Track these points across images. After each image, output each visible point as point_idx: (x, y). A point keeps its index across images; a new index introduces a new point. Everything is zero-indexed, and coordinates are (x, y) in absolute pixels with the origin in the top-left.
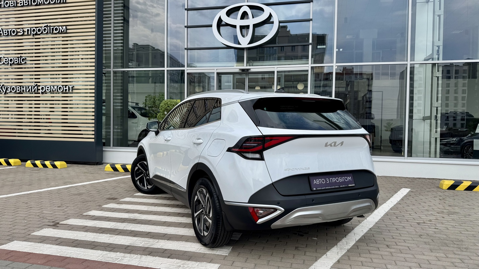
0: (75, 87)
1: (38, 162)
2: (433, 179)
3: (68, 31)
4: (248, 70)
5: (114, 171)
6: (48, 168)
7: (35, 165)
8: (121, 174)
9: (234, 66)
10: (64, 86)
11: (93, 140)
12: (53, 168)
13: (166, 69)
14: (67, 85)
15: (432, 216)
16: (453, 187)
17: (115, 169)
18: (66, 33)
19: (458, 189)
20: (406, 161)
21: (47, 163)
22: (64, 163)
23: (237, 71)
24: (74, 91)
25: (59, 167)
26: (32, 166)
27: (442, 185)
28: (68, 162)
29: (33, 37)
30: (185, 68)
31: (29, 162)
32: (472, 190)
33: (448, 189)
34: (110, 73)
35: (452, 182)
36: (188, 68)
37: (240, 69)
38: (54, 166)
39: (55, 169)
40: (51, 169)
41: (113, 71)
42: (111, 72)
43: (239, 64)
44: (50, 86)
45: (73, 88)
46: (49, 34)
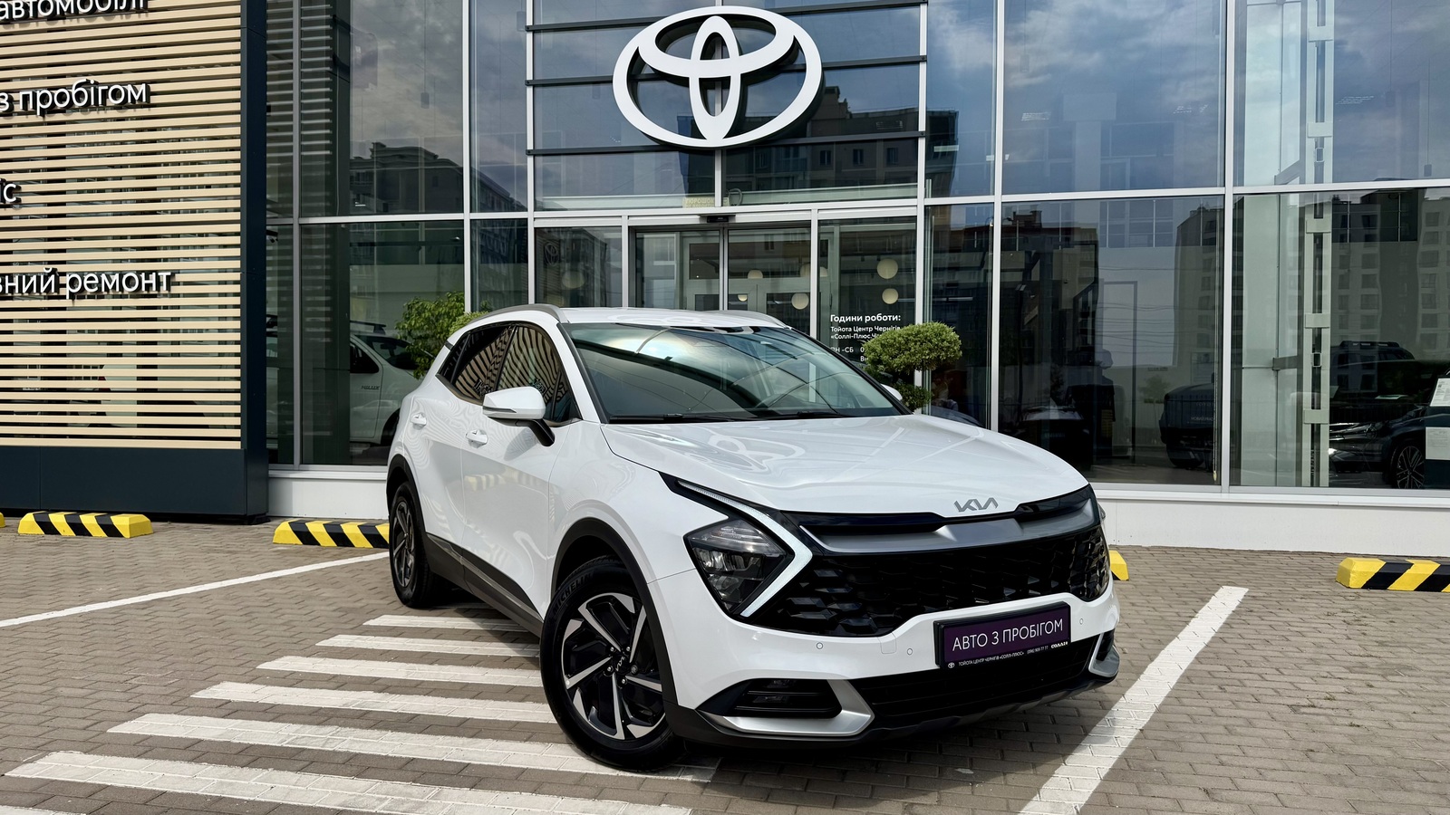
0: (178, 278)
1: (58, 519)
2: (1313, 553)
3: (154, 100)
4: (727, 217)
5: (304, 543)
6: (90, 535)
7: (49, 528)
8: (326, 555)
9: (680, 207)
10: (143, 275)
11: (237, 445)
12: (108, 535)
13: (467, 216)
14: (151, 272)
15: (1334, 681)
16: (1382, 580)
17: (307, 538)
18: (149, 105)
19: (1395, 586)
20: (1225, 497)
21: (89, 520)
22: (143, 519)
23: (695, 220)
24: (175, 290)
25: (126, 533)
26: (39, 531)
27: (1346, 574)
28: (154, 517)
29: (40, 119)
30: (529, 214)
31: (29, 517)
32: (1439, 590)
33: (1364, 587)
34: (291, 232)
35: (1377, 566)
36: (539, 214)
37: (702, 216)
38: (111, 531)
39: (114, 540)
40: (101, 538)
41: (300, 225)
42: (292, 230)
43: (699, 199)
44: (99, 274)
45: (172, 280)
46: (93, 109)
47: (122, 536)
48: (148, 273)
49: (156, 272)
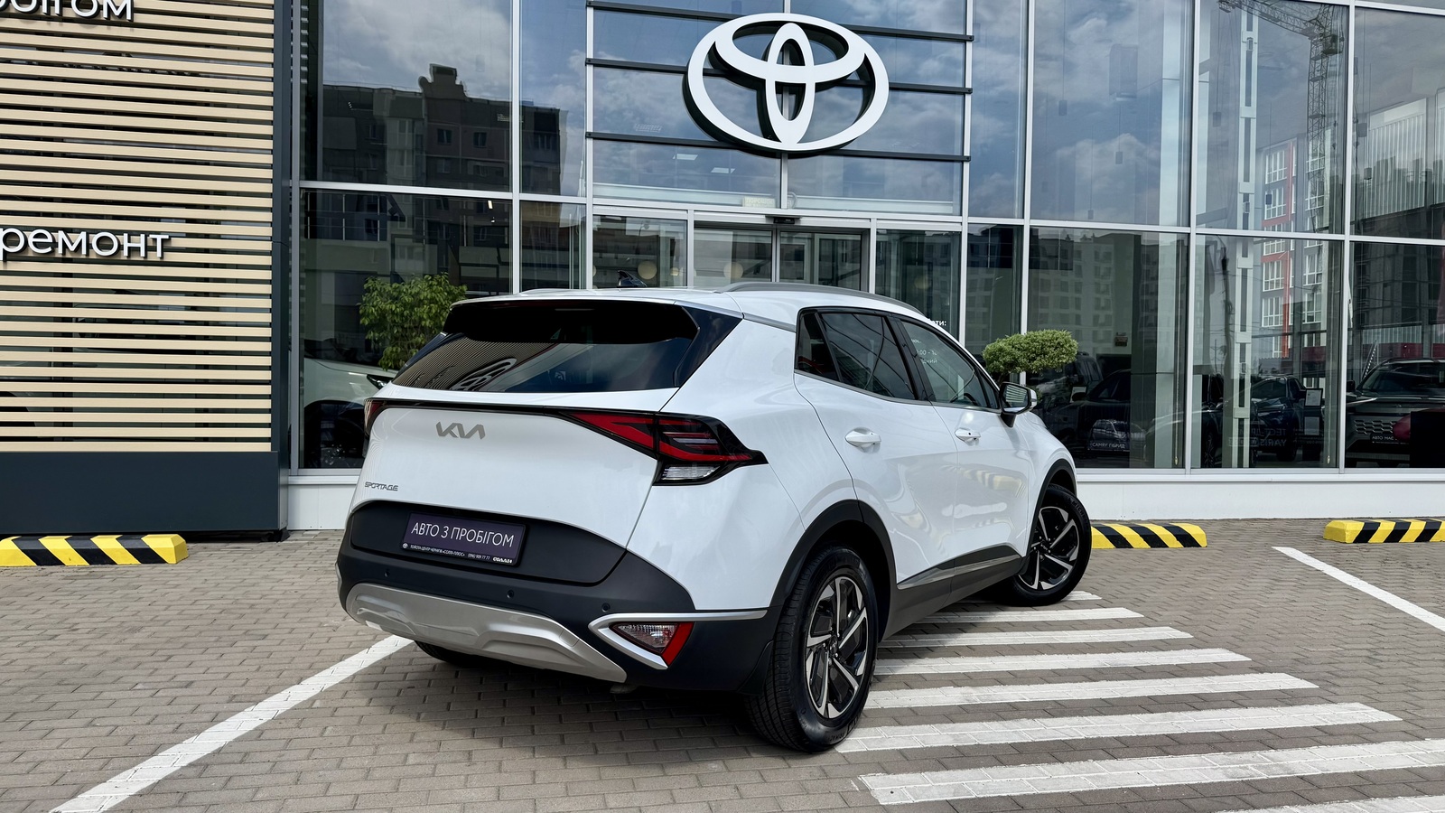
0: (176, 242)
3: (140, 18)
4: (794, 219)
6: (115, 563)
7: (42, 557)
9: (741, 206)
11: (266, 447)
12: (142, 563)
13: (516, 195)
14: (138, 233)
18: (132, 24)
19: (1372, 540)
20: (1186, 478)
21: (107, 544)
22: (178, 539)
23: (761, 220)
24: (170, 257)
25: (170, 558)
26: (29, 562)
28: (191, 537)
30: (589, 201)
31: (6, 542)
32: (1397, 542)
33: (1355, 542)
36: (597, 201)
37: (768, 217)
40: (132, 566)
41: (300, 188)
42: (291, 194)
43: (759, 199)
44: (53, 230)
45: (166, 245)
46: (41, 18)
47: (163, 561)
48: (131, 233)
49: (147, 234)
